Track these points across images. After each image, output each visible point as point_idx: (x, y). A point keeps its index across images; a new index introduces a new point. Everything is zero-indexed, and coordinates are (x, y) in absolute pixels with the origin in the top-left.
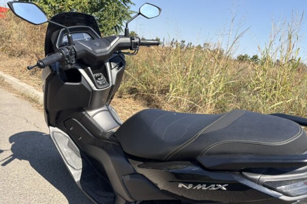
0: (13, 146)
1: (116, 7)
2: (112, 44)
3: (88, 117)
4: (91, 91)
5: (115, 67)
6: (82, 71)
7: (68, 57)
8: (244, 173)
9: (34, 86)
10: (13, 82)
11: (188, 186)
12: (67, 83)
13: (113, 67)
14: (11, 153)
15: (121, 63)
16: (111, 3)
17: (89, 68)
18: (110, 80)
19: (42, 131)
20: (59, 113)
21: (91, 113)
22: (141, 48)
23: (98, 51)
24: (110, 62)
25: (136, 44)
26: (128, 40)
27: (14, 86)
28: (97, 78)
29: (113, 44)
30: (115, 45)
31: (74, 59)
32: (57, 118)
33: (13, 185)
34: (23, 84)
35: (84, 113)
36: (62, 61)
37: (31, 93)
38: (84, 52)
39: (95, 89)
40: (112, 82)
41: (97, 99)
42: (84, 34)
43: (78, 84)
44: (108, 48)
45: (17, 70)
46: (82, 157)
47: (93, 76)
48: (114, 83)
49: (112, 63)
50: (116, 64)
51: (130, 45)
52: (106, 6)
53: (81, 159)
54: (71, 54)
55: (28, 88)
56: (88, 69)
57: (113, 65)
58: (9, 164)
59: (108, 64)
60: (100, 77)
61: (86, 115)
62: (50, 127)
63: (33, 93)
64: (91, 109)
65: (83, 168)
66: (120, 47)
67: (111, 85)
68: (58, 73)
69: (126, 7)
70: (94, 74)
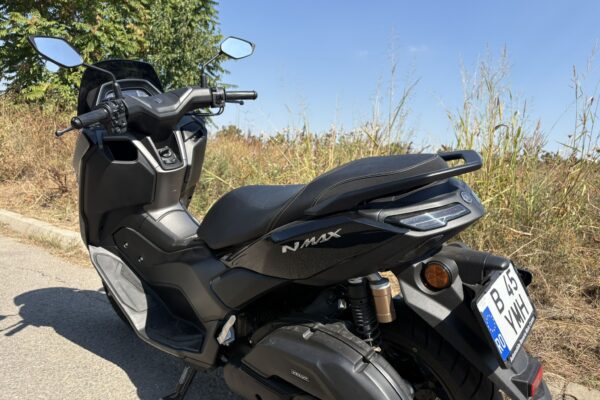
0: (22, 309)
1: (194, 79)
2: (182, 99)
3: (152, 220)
4: (153, 173)
5: (190, 138)
6: (137, 143)
7: (115, 114)
8: (360, 211)
9: (51, 222)
10: (12, 219)
11: (293, 247)
12: (115, 162)
13: (186, 138)
14: (21, 319)
15: (200, 133)
16: (184, 73)
17: (149, 138)
18: (184, 158)
19: (72, 286)
20: (105, 216)
21: (156, 214)
22: (228, 105)
23: (160, 109)
24: (182, 130)
25: (220, 98)
26: (206, 92)
27: (14, 226)
28: (162, 154)
29: (185, 99)
30: (187, 100)
31: (124, 119)
32: (101, 228)
33: (29, 359)
34: (31, 221)
35: (145, 215)
36: (106, 122)
37: (46, 233)
38: (139, 110)
39: (160, 170)
40: (186, 160)
41: (164, 191)
42: (137, 91)
43: (133, 162)
44: (176, 106)
45: (16, 201)
46: (146, 292)
47: (157, 151)
48: (190, 163)
49: (184, 132)
50: (191, 134)
51: (210, 99)
52: (176, 78)
53: (144, 295)
54: (120, 111)
55: (40, 226)
56: (148, 141)
57: (187, 135)
58: (17, 334)
59: (178, 134)
60: (166, 152)
61: (149, 218)
62: (90, 247)
63: (51, 232)
64: (156, 208)
65: (148, 310)
66: (195, 104)
67: (185, 165)
68: (101, 147)
69: (214, 78)
70: (157, 148)
